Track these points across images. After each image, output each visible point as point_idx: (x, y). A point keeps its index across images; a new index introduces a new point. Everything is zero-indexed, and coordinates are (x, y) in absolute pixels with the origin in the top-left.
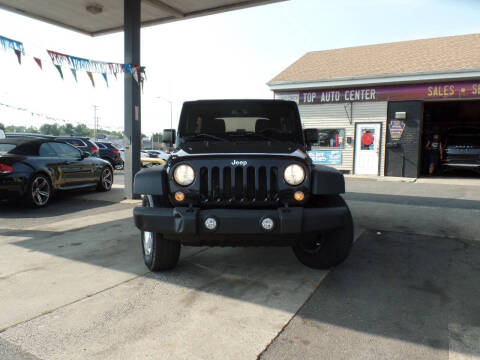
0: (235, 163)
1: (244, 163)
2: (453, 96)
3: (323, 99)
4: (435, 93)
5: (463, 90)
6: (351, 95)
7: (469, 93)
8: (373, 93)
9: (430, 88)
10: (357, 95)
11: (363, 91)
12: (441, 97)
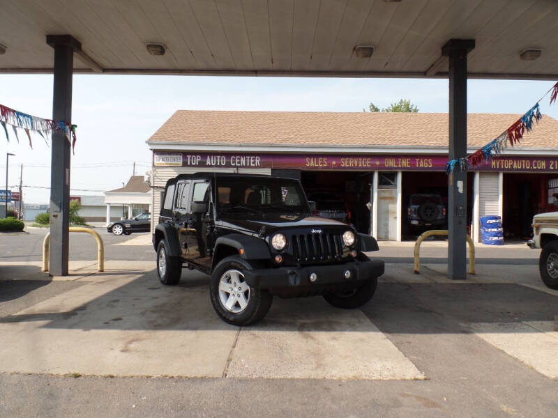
0: (314, 231)
1: (320, 231)
2: (325, 168)
3: (208, 163)
4: (312, 164)
5: (334, 163)
6: (237, 161)
7: (338, 165)
8: (258, 160)
9: (307, 159)
10: (243, 161)
11: (248, 158)
12: (315, 167)
